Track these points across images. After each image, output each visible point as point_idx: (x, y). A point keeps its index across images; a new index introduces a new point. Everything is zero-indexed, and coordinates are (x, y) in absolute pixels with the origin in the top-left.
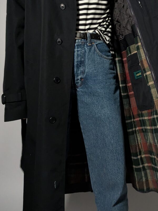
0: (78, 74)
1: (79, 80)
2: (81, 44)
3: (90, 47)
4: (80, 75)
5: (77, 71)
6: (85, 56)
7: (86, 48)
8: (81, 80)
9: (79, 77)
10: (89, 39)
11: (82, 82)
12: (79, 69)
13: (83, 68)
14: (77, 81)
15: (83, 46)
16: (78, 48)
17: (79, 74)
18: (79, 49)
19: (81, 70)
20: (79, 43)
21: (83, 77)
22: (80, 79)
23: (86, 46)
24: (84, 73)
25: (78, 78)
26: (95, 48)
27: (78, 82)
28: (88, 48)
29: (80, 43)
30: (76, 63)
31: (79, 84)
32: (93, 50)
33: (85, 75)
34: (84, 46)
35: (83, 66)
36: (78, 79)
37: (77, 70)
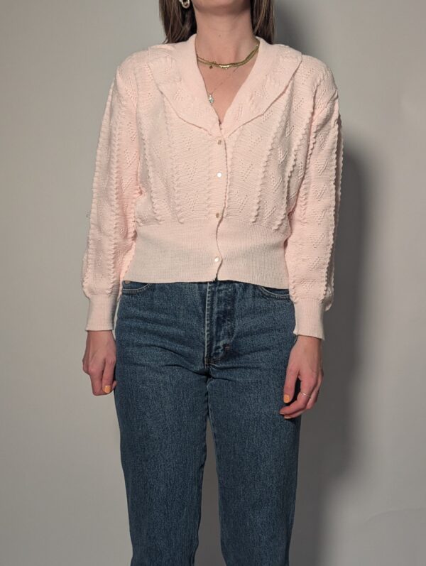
0: (220, 336)
1: (220, 350)
4: (223, 338)
5: (217, 332)
6: (234, 300)
8: (224, 348)
9: (221, 344)
12: (221, 327)
19: (225, 329)
22: (222, 348)
27: (219, 353)
30: (215, 317)
31: (220, 355)
33: (233, 339)
35: (229, 321)
36: (219, 347)
37: (217, 329)
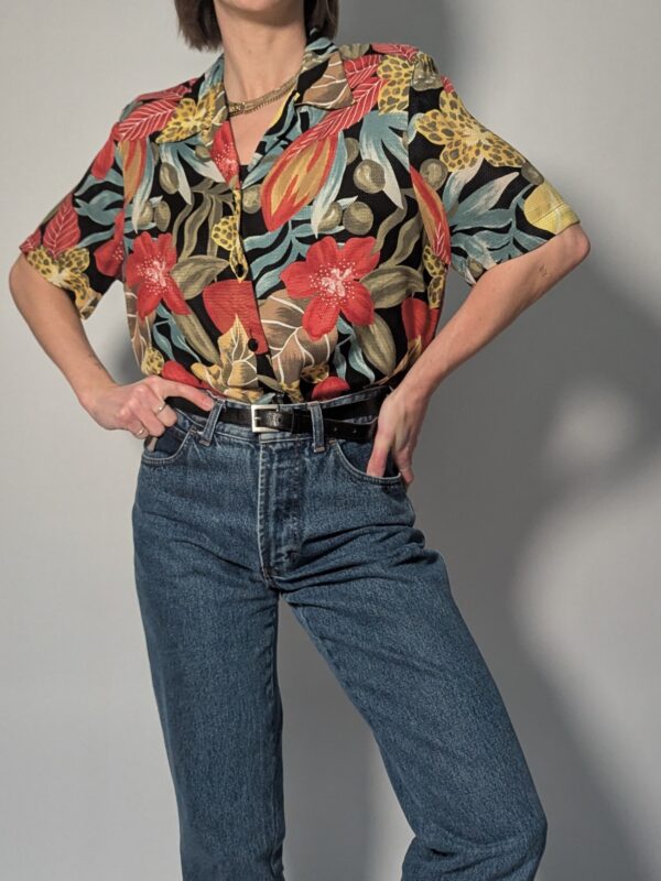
2: (292, 448)
3: (320, 457)
7: (307, 460)
10: (317, 431)
11: (294, 561)
13: (294, 522)
14: (279, 560)
15: (299, 453)
16: (280, 461)
17: (283, 542)
18: (281, 465)
20: (284, 445)
21: (295, 548)
23: (307, 453)
24: (298, 536)
25: (278, 551)
26: (337, 457)
28: (313, 462)
29: (290, 445)
32: (333, 463)
34: (301, 451)
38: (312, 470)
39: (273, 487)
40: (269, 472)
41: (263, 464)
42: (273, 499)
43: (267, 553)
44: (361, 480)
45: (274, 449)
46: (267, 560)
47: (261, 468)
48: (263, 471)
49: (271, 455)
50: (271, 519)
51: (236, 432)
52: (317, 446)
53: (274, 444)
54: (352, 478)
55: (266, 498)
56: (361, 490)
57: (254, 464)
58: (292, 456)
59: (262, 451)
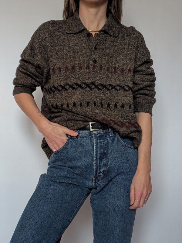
15: (106, 137)
21: (105, 169)
24: (107, 165)
38: (110, 142)
39: (99, 148)
40: (97, 143)
41: (95, 141)
42: (99, 152)
43: (96, 171)
44: (125, 146)
45: (98, 136)
46: (96, 174)
47: (94, 142)
48: (95, 143)
49: (97, 138)
50: (98, 159)
51: (84, 133)
52: (111, 134)
53: (97, 134)
54: (122, 145)
55: (97, 152)
56: (125, 149)
57: (91, 142)
58: (104, 138)
59: (94, 137)
